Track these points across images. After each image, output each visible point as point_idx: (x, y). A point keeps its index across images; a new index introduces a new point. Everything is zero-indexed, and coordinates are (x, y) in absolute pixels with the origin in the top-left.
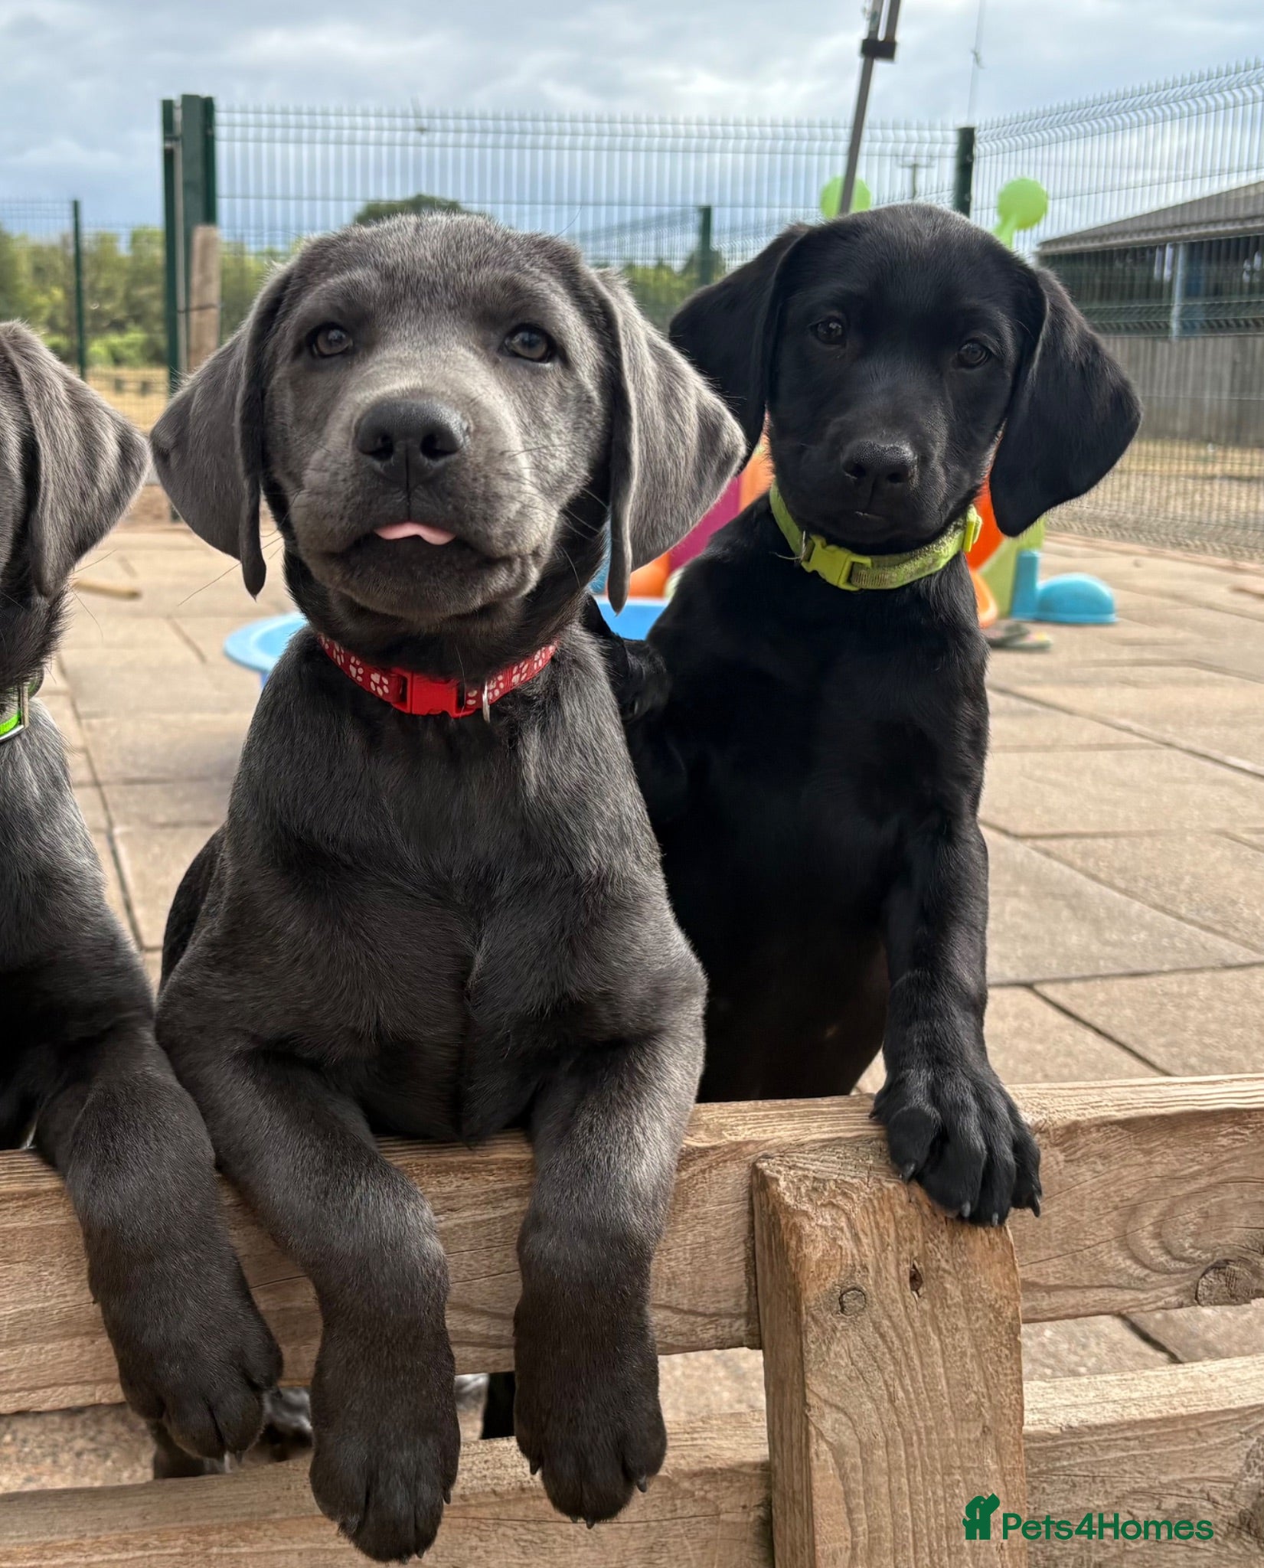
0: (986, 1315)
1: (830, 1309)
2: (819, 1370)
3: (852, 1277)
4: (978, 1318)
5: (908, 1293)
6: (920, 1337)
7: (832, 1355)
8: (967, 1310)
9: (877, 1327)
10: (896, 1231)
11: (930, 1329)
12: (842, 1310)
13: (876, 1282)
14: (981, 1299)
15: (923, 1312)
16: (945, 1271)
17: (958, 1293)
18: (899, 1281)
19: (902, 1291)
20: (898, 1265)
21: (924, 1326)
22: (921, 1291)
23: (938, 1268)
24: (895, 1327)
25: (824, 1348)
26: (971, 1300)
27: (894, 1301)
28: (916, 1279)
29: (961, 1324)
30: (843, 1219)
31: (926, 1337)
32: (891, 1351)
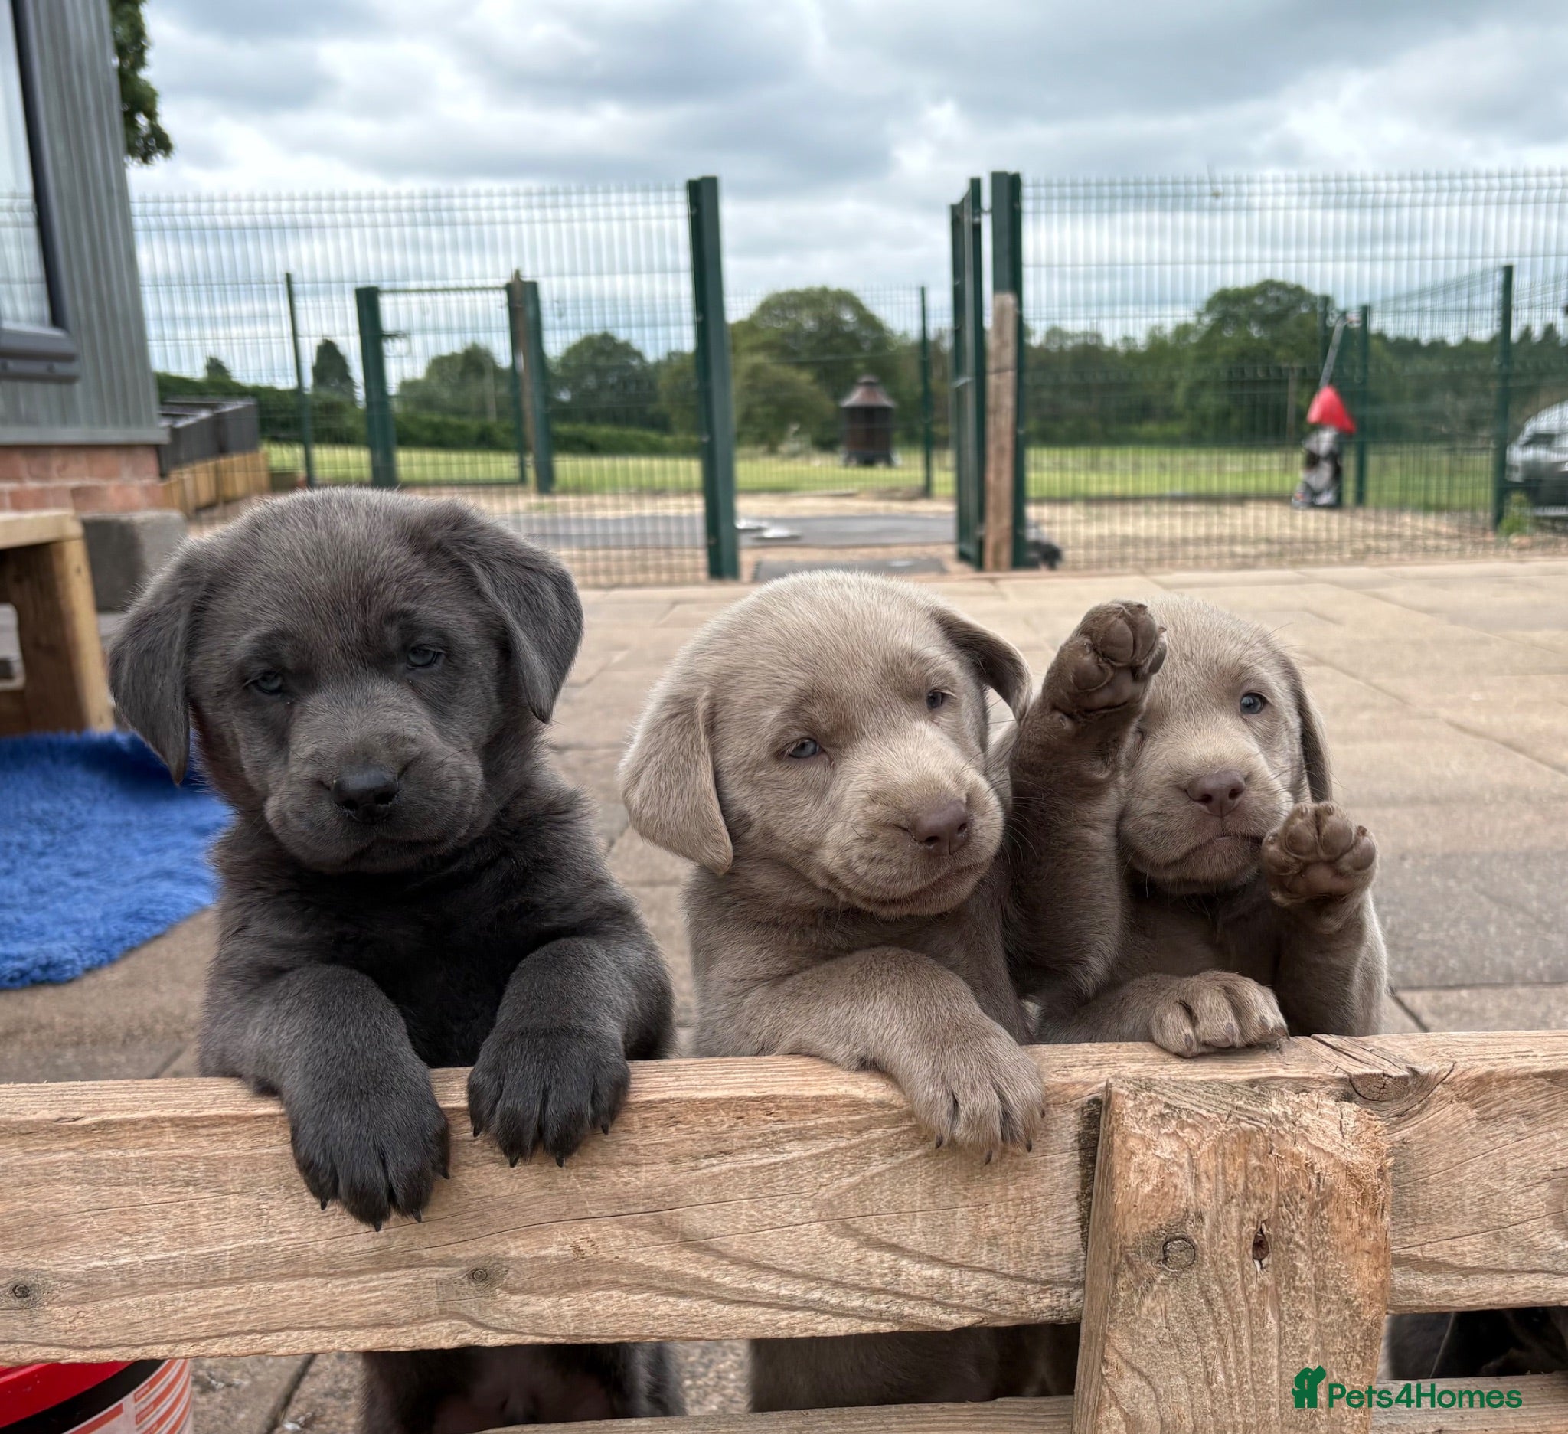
0: (1339, 1311)
1: (1150, 1255)
2: (1125, 1323)
3: (1182, 1224)
4: (1329, 1312)
5: (1248, 1260)
6: (1256, 1317)
7: (1144, 1310)
8: (1318, 1299)
9: (1205, 1292)
10: (1246, 1183)
11: (1268, 1309)
12: (1165, 1260)
13: (1211, 1238)
14: (1337, 1290)
15: (1263, 1288)
16: (1298, 1245)
17: (1310, 1276)
18: (1240, 1241)
19: (1241, 1256)
20: (1241, 1223)
21: (1262, 1304)
22: (1265, 1261)
23: (1289, 1241)
24: (1226, 1296)
25: (1136, 1300)
26: (1325, 1287)
27: (1230, 1265)
28: (1260, 1246)
29: (1307, 1313)
30: (1186, 1155)
31: (1262, 1317)
32: (1216, 1322)
